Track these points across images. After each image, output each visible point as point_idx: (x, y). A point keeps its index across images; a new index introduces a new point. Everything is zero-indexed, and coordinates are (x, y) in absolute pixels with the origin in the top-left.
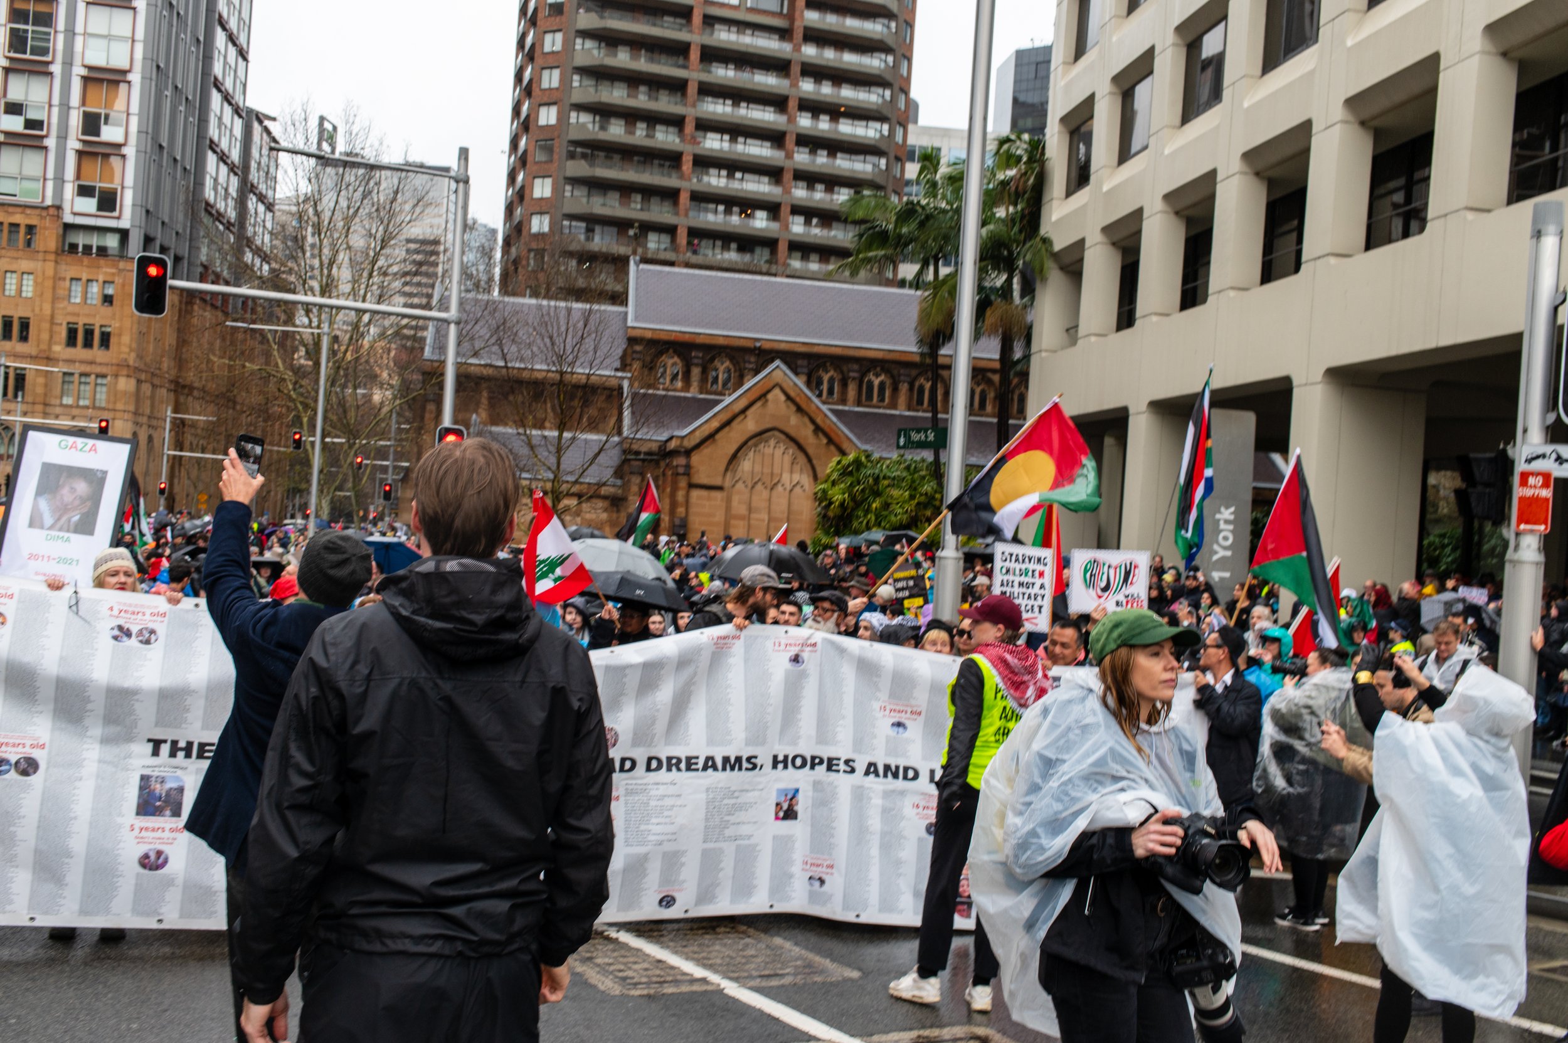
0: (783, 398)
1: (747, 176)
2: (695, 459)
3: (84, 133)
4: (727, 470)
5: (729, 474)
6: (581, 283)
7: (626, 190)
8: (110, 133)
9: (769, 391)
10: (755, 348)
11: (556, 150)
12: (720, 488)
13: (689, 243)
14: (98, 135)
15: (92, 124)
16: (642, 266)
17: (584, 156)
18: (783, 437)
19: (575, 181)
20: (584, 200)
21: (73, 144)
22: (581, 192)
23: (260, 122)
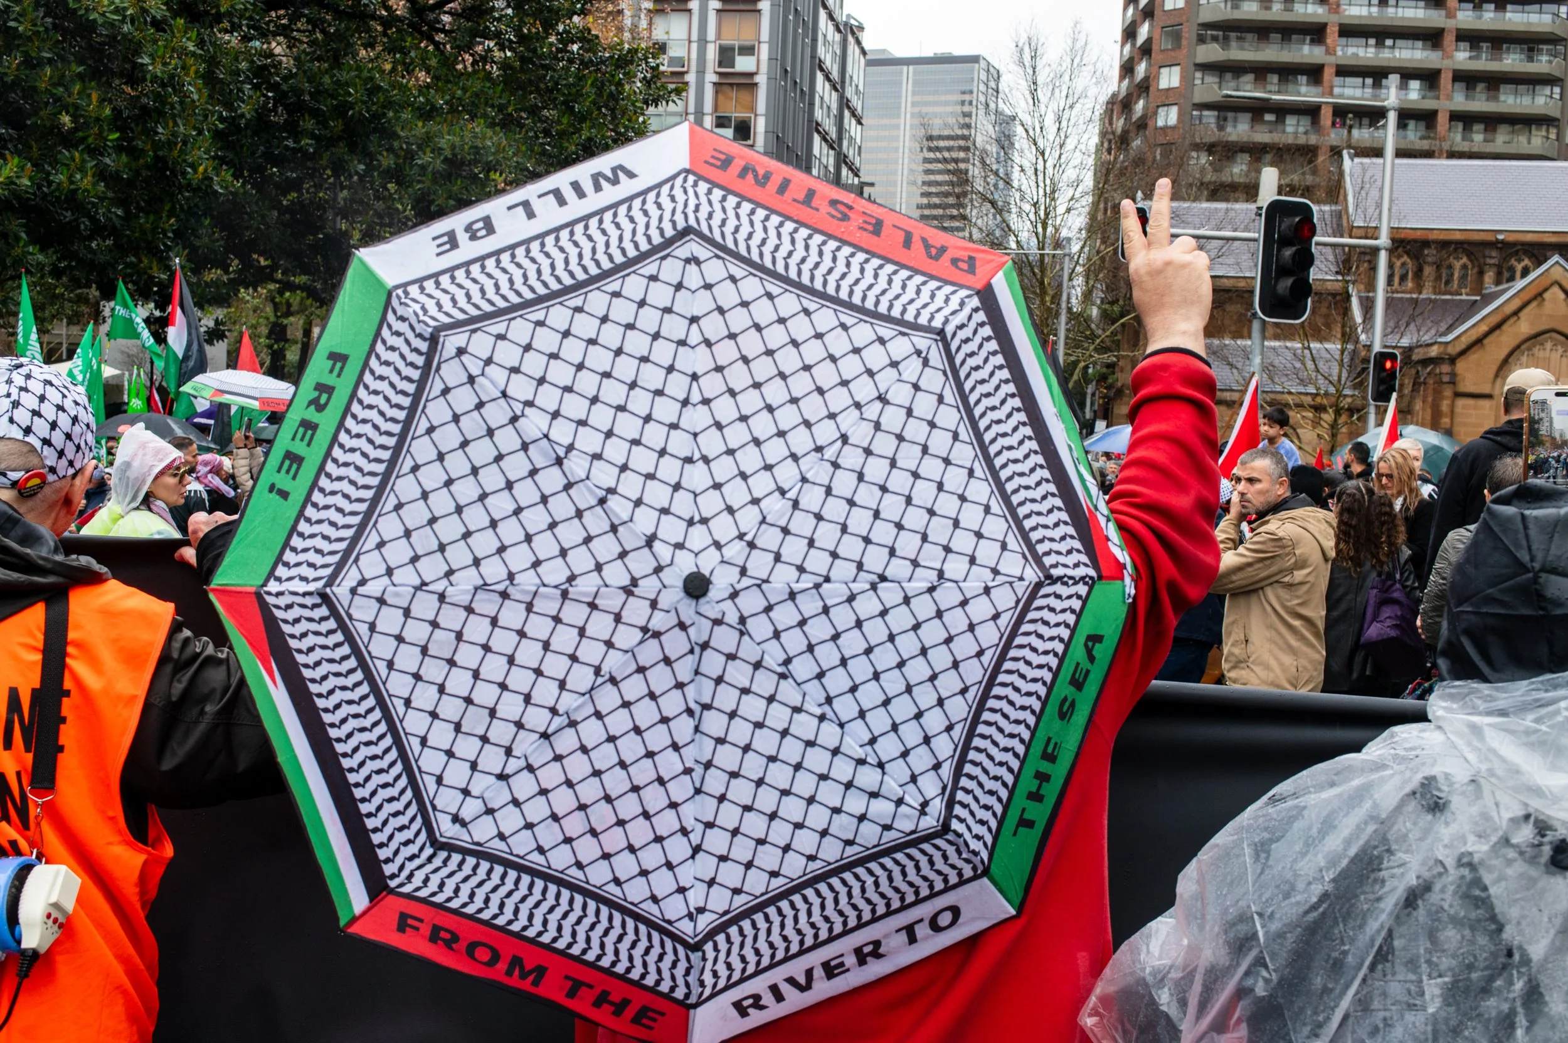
0: (1562, 296)
1: (1399, 42)
2: (1461, 366)
3: (720, 65)
4: (1497, 376)
5: (1499, 381)
6: (1209, 177)
7: (1261, 71)
8: (743, 64)
9: (1546, 290)
10: (1498, 241)
11: (1185, 35)
12: (1489, 396)
13: (1334, 124)
14: (733, 66)
15: (726, 55)
16: (1357, 160)
17: (1215, 39)
18: (1562, 339)
19: (1207, 67)
20: (1216, 87)
21: (711, 77)
22: (1211, 79)
23: (853, 33)
